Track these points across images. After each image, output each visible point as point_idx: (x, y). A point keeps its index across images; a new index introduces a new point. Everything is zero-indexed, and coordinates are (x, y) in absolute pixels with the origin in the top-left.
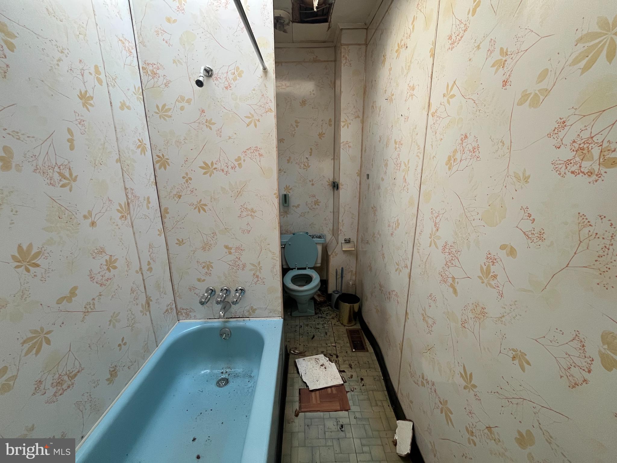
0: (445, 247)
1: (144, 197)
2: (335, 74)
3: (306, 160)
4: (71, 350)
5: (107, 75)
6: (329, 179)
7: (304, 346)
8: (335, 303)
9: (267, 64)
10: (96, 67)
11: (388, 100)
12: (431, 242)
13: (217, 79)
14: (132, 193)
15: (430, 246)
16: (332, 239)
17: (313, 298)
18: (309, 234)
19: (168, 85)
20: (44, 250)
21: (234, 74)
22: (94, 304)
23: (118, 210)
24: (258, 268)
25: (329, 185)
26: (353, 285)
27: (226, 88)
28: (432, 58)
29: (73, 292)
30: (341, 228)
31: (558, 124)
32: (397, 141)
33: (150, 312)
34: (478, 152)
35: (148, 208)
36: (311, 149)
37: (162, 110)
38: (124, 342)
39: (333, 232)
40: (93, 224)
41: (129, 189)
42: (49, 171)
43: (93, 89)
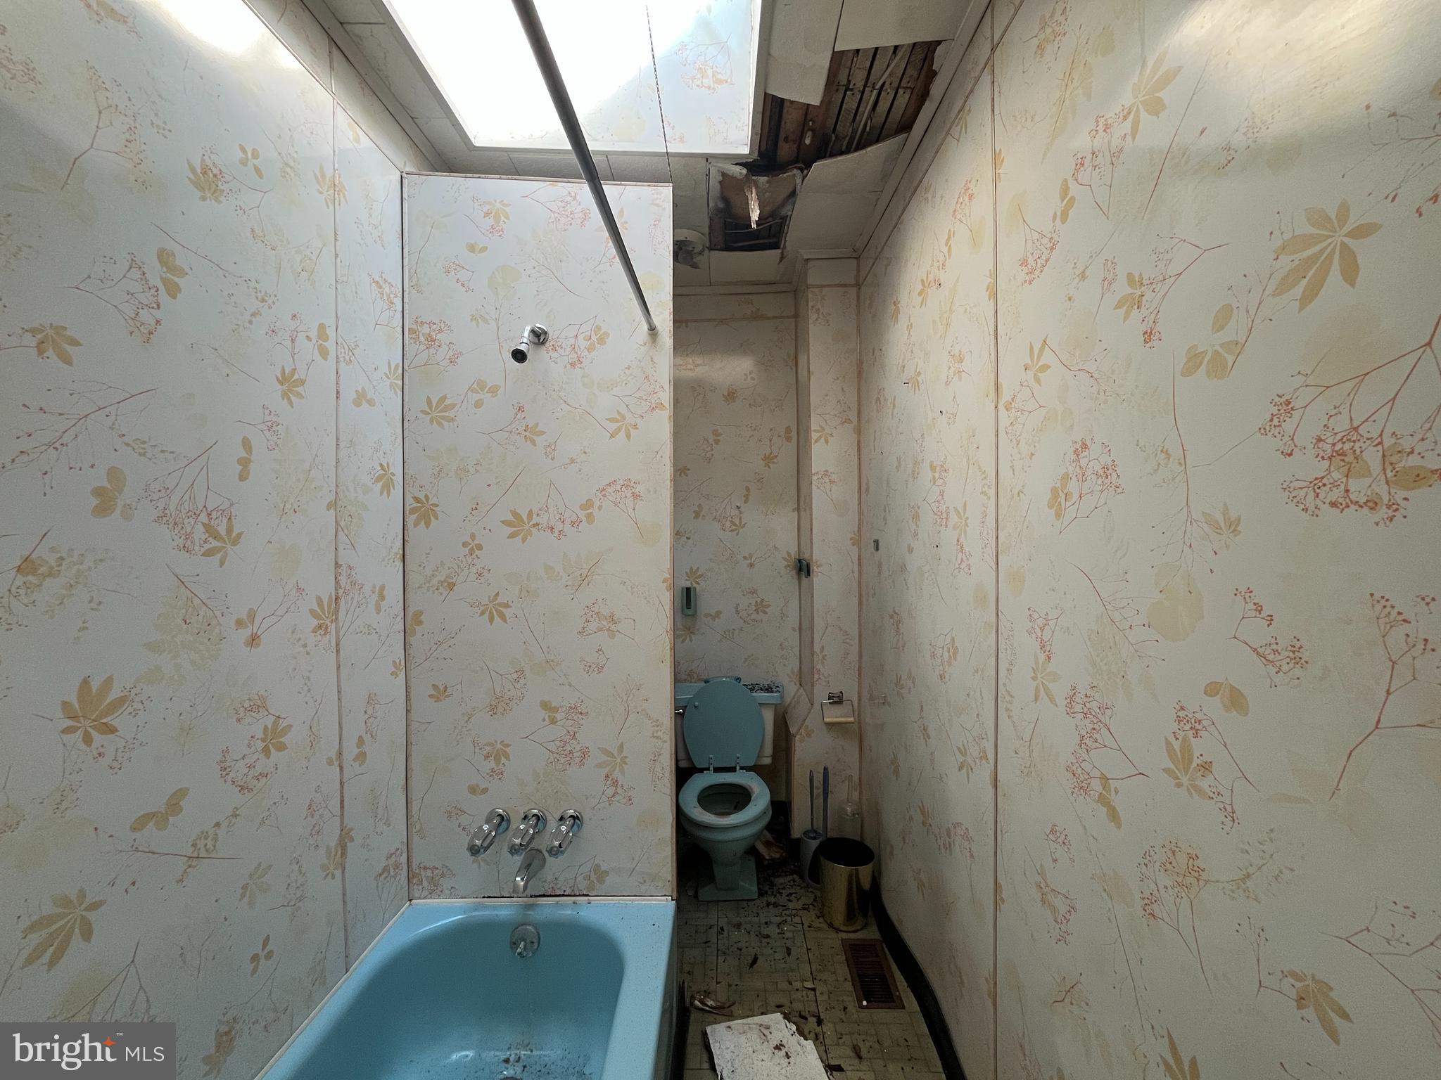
0: (1071, 699)
1: (374, 586)
2: (796, 340)
3: (735, 512)
4: (135, 960)
5: (340, 341)
6: (788, 554)
7: (730, 986)
8: (811, 864)
9: (656, 321)
10: (322, 327)
11: (910, 385)
12: (1037, 690)
13: (554, 349)
14: (349, 576)
15: (1036, 699)
16: (799, 694)
17: (752, 851)
18: (742, 683)
19: (456, 360)
20: (136, 695)
21: (590, 338)
22: (216, 838)
23: (312, 612)
24: (619, 761)
25: (789, 566)
26: (854, 815)
27: (573, 365)
28: (992, 300)
29: (174, 805)
30: (819, 666)
31: (1277, 408)
32: (935, 464)
33: (343, 872)
34: (1114, 475)
35: (378, 610)
36: (748, 489)
37: (437, 407)
38: (268, 948)
39: (800, 678)
40: (253, 640)
41: (344, 567)
42: (186, 521)
43: (308, 365)
